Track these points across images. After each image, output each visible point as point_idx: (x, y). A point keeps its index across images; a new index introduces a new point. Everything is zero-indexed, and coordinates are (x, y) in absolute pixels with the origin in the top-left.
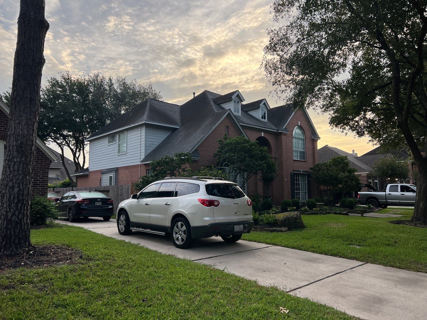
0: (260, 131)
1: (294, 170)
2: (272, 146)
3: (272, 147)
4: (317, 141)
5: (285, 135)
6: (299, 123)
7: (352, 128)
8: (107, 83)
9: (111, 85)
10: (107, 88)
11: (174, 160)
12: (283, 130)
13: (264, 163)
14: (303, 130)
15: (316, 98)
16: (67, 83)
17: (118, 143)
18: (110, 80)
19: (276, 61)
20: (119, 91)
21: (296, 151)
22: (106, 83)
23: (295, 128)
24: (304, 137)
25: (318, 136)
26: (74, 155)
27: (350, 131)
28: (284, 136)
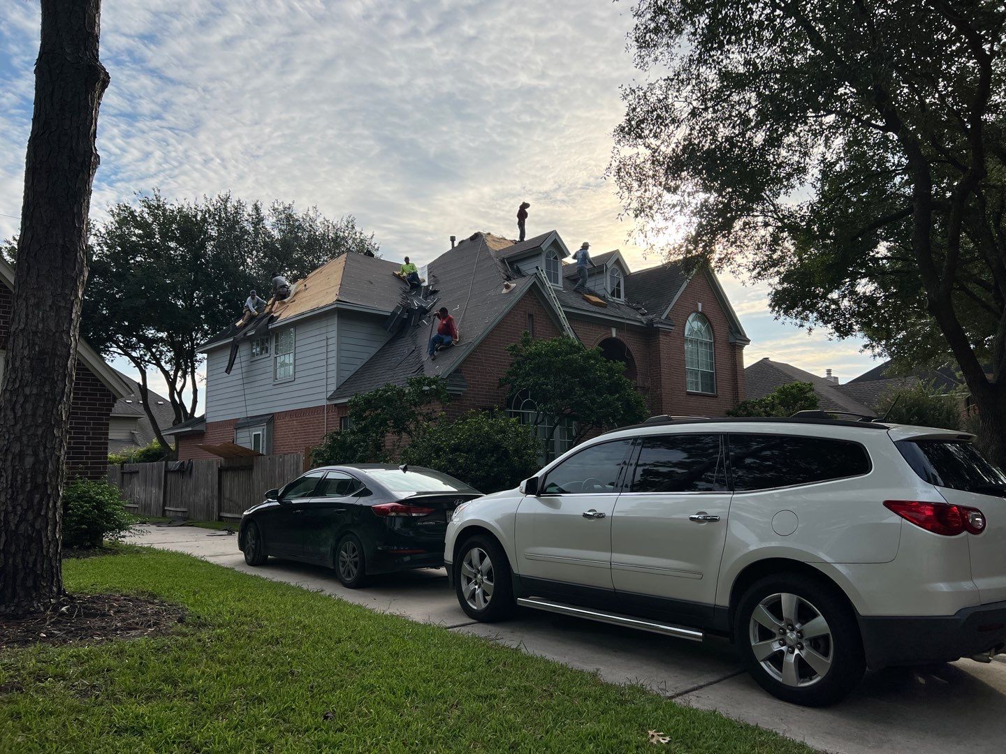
0: (608, 324)
2: (635, 360)
3: (636, 362)
4: (742, 347)
5: (667, 333)
6: (700, 305)
7: (825, 317)
8: (249, 215)
9: (258, 220)
10: (250, 228)
11: (404, 394)
12: (661, 323)
13: (618, 399)
14: (710, 322)
15: (738, 246)
16: (155, 216)
17: (272, 357)
18: (256, 208)
19: (642, 160)
20: (276, 234)
21: (692, 371)
22: (246, 216)
23: (690, 318)
24: (710, 339)
25: (745, 336)
26: (172, 385)
27: (820, 323)
28: (664, 337)
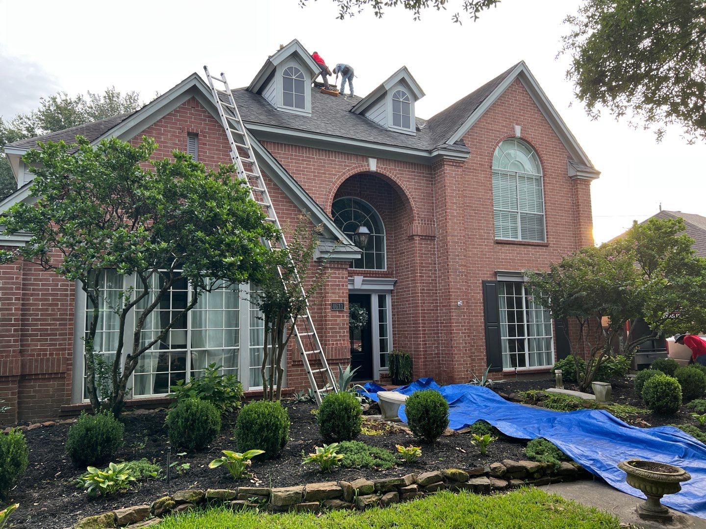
0: (365, 153)
1: (496, 274)
4: (586, 183)
6: (518, 128)
12: (448, 149)
14: (536, 151)
21: (506, 214)
23: (503, 145)
24: (538, 172)
25: (592, 167)
28: (454, 168)
